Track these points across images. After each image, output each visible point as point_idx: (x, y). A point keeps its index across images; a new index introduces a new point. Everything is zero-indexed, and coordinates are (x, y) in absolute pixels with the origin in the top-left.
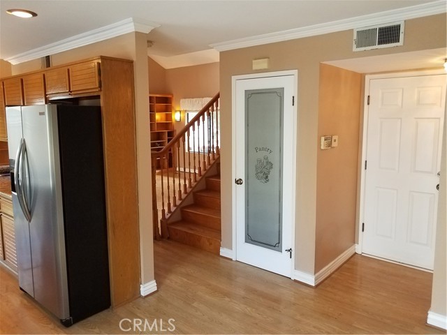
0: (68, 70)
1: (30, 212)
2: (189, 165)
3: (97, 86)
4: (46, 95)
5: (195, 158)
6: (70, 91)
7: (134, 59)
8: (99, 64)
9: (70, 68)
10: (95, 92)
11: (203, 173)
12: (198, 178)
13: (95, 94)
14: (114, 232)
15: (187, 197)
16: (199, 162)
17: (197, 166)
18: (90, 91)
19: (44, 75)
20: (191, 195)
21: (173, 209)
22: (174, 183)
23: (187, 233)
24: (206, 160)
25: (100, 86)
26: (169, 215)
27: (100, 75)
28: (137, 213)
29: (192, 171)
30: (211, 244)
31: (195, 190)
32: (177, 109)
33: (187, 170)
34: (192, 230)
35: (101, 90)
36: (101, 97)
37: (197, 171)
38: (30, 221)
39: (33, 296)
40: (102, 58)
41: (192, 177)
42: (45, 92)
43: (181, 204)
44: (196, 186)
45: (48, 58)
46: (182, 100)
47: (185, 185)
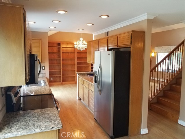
0: (118, 37)
1: (101, 91)
2: (162, 78)
3: (130, 43)
4: (108, 47)
5: (165, 74)
6: (118, 45)
7: (146, 31)
8: (131, 34)
9: (118, 36)
10: (129, 45)
11: (169, 82)
12: (166, 84)
13: (128, 46)
14: (132, 104)
15: (160, 92)
16: (167, 76)
17: (166, 78)
18: (126, 45)
19: (108, 39)
20: (162, 92)
21: (153, 97)
22: (155, 85)
23: (160, 109)
24: (171, 76)
25: (131, 43)
26: (151, 99)
27: (131, 38)
28: (142, 97)
29: (163, 80)
30: (173, 117)
31: (164, 89)
32: (153, 51)
33: (161, 80)
34: (163, 108)
35: (131, 45)
36: (131, 48)
37: (166, 81)
38: (101, 94)
39: (99, 123)
40: (133, 31)
41: (163, 84)
42: (108, 46)
43: (157, 95)
44: (165, 88)
45: (108, 32)
46: (155, 47)
47: (160, 87)
